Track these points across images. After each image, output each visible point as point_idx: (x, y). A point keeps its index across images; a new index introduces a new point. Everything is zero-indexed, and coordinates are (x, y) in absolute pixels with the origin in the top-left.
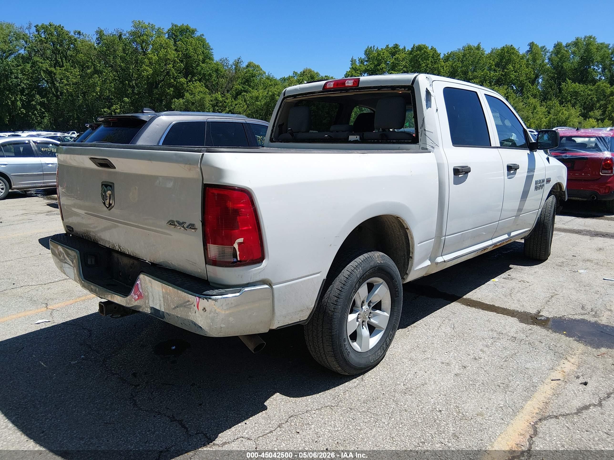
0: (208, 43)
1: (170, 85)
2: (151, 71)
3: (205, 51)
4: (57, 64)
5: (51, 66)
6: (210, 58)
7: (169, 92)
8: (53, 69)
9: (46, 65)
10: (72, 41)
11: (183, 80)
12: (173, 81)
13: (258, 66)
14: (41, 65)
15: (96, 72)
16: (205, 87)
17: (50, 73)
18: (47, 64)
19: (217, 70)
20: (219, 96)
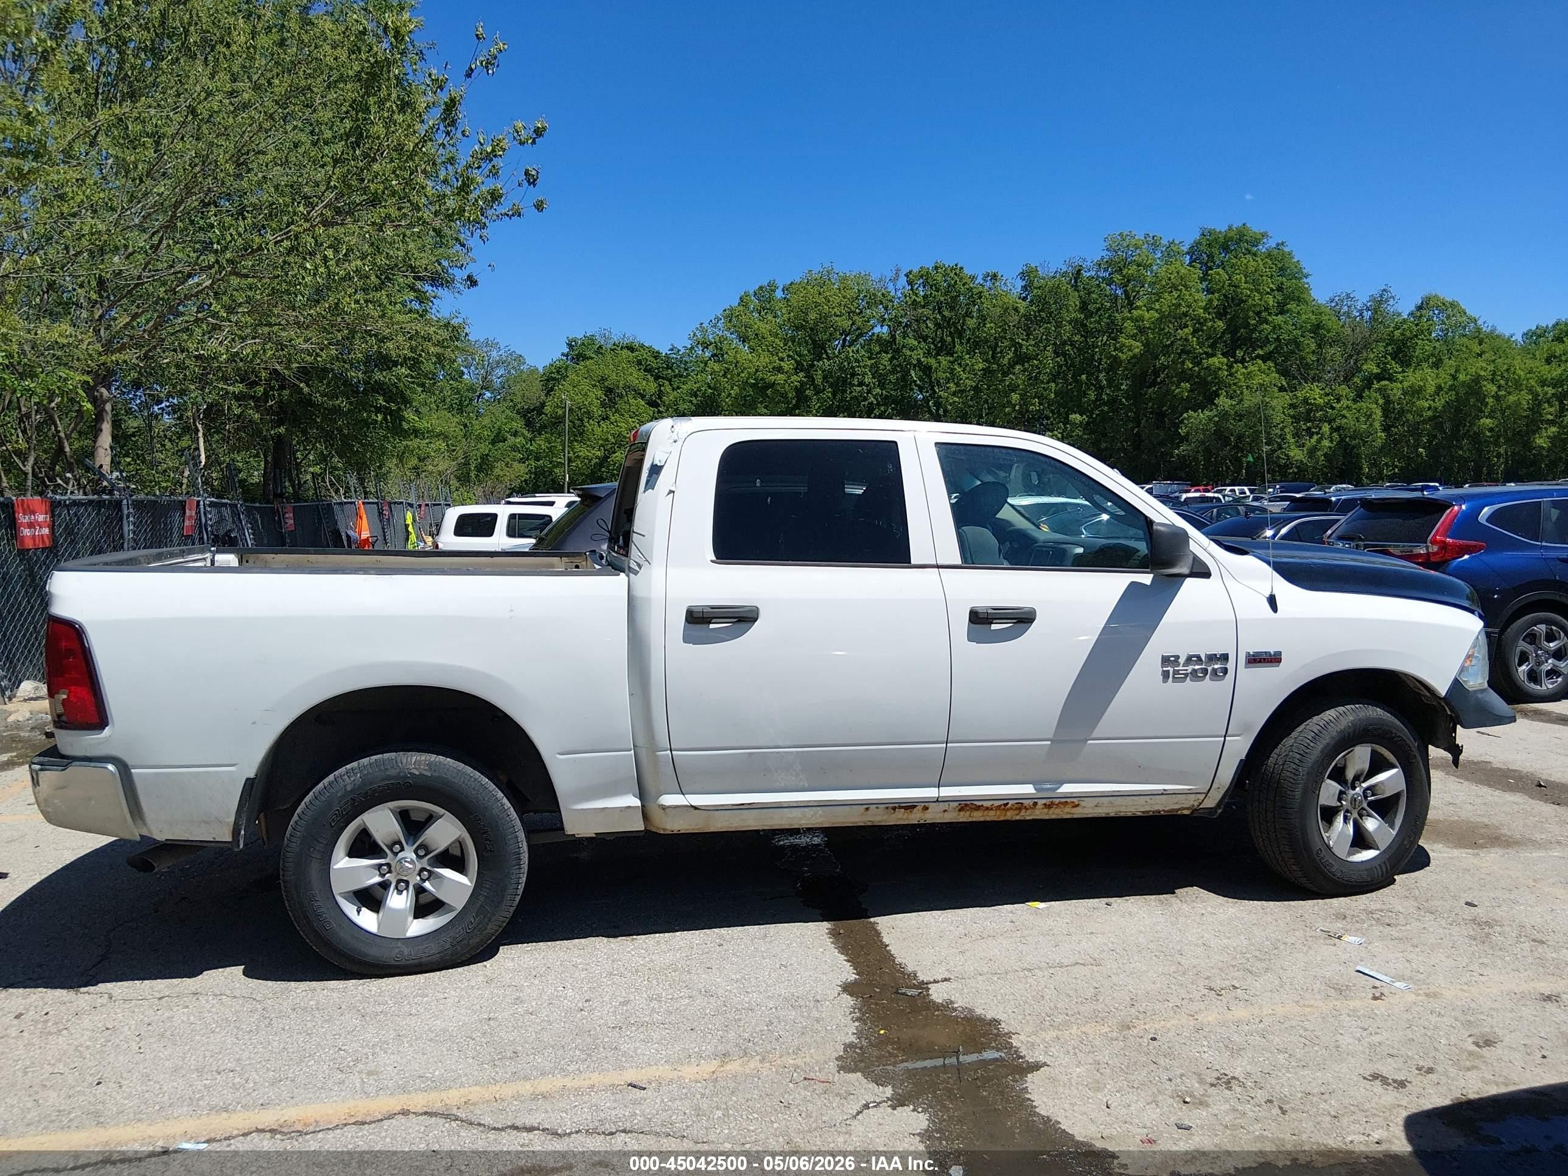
0: (1298, 261)
1: (1184, 376)
2: (1137, 347)
3: (1287, 284)
4: (942, 349)
5: (928, 354)
6: (1299, 300)
7: (1179, 393)
8: (932, 361)
9: (918, 355)
10: (975, 297)
11: (1217, 361)
12: (1191, 366)
13: (1453, 305)
14: (909, 353)
15: (1021, 358)
16: (1278, 372)
17: (927, 370)
18: (921, 352)
19: (1317, 328)
20: (1314, 393)
